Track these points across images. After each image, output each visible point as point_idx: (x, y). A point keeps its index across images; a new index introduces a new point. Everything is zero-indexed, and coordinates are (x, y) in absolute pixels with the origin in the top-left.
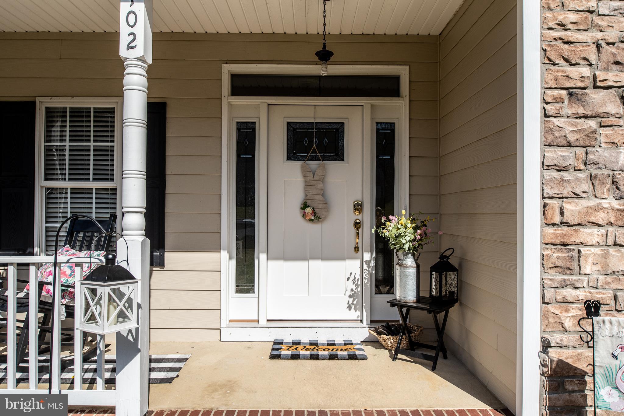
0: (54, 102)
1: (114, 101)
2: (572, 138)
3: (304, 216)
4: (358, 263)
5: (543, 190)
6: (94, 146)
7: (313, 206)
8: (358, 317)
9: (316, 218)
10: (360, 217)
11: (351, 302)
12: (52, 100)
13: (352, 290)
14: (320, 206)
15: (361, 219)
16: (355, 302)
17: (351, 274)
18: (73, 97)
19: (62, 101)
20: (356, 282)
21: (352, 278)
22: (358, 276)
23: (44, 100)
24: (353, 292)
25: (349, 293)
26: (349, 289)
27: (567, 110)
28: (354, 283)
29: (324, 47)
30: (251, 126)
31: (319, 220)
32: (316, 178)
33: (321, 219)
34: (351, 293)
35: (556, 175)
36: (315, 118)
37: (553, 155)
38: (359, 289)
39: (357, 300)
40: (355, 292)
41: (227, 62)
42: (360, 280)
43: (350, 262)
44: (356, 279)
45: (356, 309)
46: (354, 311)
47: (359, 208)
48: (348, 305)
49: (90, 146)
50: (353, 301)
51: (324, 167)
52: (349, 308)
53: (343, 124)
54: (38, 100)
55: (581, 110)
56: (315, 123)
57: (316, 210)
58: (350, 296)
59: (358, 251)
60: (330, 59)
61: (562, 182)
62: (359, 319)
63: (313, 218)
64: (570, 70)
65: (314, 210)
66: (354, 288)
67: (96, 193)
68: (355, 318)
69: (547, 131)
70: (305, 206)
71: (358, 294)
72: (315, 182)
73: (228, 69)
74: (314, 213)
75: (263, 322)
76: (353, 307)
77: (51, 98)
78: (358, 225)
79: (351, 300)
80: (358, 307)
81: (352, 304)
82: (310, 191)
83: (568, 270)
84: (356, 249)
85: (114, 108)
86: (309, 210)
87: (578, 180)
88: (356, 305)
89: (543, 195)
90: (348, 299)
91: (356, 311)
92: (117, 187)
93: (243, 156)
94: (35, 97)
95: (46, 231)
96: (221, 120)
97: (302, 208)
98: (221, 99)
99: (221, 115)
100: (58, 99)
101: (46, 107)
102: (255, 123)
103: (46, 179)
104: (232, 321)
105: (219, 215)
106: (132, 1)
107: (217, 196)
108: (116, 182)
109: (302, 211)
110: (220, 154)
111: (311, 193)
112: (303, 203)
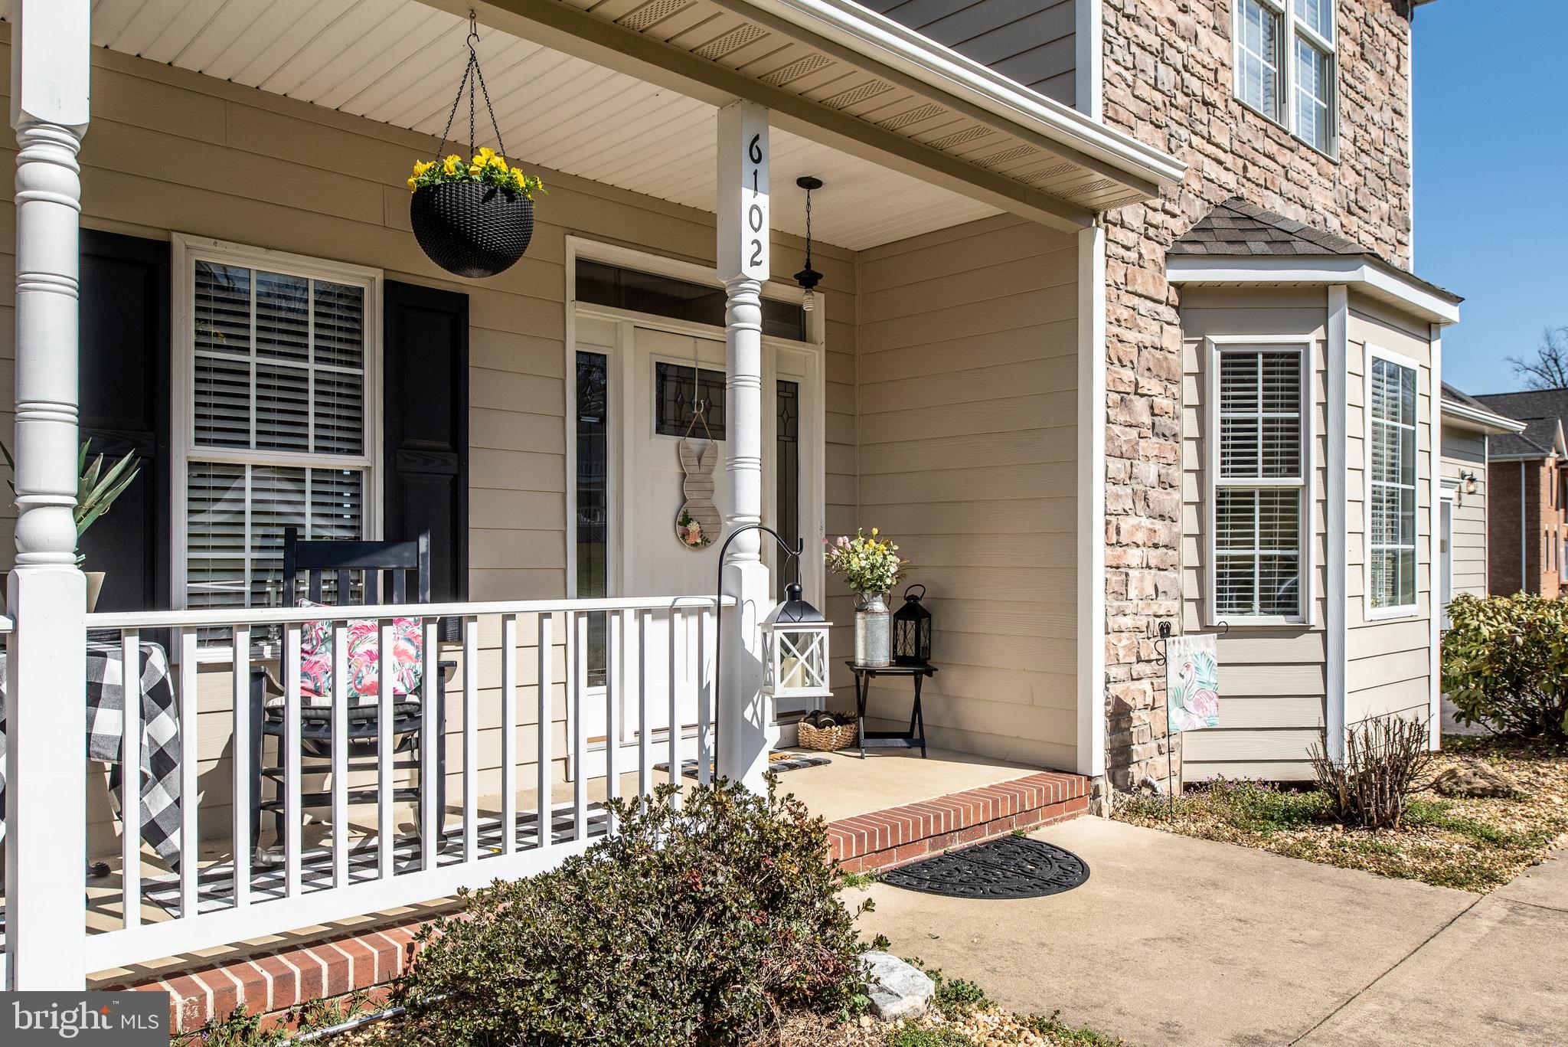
0: (222, 253)
1: (363, 274)
2: (1124, 449)
3: (685, 535)
5: (1106, 506)
6: (316, 371)
7: (699, 519)
9: (704, 540)
12: (218, 248)
14: (710, 520)
18: (269, 248)
19: (244, 253)
23: (194, 244)
27: (1120, 416)
29: (808, 265)
30: (598, 362)
31: (709, 543)
32: (703, 469)
33: (711, 541)
35: (1114, 488)
36: (696, 361)
41: (573, 232)
49: (307, 370)
51: (716, 451)
54: (178, 241)
55: (1128, 418)
56: (697, 370)
57: (704, 527)
60: (816, 284)
61: (1117, 497)
63: (699, 541)
64: (1122, 373)
65: (701, 528)
67: (313, 481)
69: (1109, 438)
72: (702, 476)
73: (577, 246)
74: (702, 532)
75: (621, 735)
77: (214, 240)
82: (694, 493)
83: (1120, 595)
85: (361, 290)
86: (693, 527)
87: (1125, 495)
89: (1106, 511)
92: (368, 469)
93: (584, 419)
94: (169, 231)
95: (189, 570)
96: (565, 346)
97: (680, 523)
98: (564, 305)
99: (565, 336)
100: (232, 248)
101: (197, 262)
102: (605, 356)
103: (198, 441)
104: (590, 740)
105: (561, 534)
106: (756, 189)
107: (559, 497)
108: (372, 459)
109: (680, 529)
110: (562, 414)
111: (695, 495)
112: (681, 513)
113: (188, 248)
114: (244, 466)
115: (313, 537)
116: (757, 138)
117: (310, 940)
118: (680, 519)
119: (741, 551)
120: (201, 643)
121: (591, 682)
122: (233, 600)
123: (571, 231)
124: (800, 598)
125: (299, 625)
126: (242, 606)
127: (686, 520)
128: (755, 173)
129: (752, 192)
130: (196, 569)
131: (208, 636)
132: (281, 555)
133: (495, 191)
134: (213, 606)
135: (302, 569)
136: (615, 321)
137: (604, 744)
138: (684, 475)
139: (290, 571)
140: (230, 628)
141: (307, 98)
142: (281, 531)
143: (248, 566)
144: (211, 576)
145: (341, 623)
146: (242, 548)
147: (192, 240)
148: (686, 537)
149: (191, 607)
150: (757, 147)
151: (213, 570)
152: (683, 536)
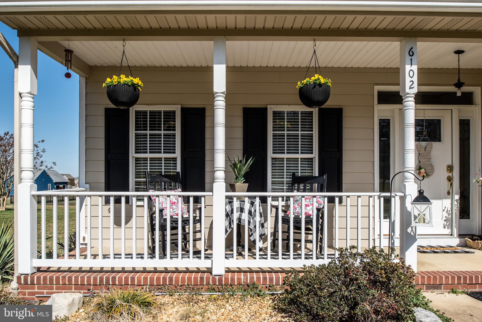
0: (278, 108)
4: (449, 201)
6: (301, 133)
7: (425, 168)
8: (449, 232)
10: (450, 174)
11: (445, 224)
12: (277, 107)
13: (446, 217)
14: (429, 168)
15: (451, 176)
16: (448, 224)
17: (445, 208)
18: (289, 105)
19: (283, 107)
20: (448, 212)
21: (446, 210)
22: (449, 209)
24: (447, 218)
25: (444, 218)
26: (444, 217)
28: (447, 213)
30: (387, 121)
31: (428, 176)
32: (426, 152)
33: (429, 175)
34: (446, 219)
36: (424, 117)
38: (450, 216)
39: (449, 222)
40: (448, 218)
41: (377, 84)
42: (450, 211)
43: (445, 201)
44: (448, 211)
45: (448, 228)
46: (447, 229)
47: (450, 168)
48: (443, 226)
49: (299, 133)
50: (447, 223)
51: (432, 146)
52: (444, 227)
53: (440, 120)
54: (269, 107)
56: (424, 120)
57: (427, 171)
58: (445, 221)
59: (449, 194)
62: (450, 234)
63: (425, 175)
65: (425, 171)
66: (447, 216)
67: (301, 161)
68: (448, 233)
71: (449, 219)
72: (426, 154)
73: (378, 88)
76: (446, 227)
77: (276, 105)
78: (450, 179)
79: (445, 223)
80: (449, 227)
81: (446, 225)
82: (423, 160)
84: (449, 193)
85: (312, 111)
86: (423, 171)
88: (448, 226)
90: (444, 222)
91: (448, 229)
92: (314, 157)
93: (382, 139)
94: (267, 105)
95: (272, 183)
96: (374, 118)
97: (417, 169)
98: (374, 106)
99: (374, 115)
100: (280, 106)
101: (273, 111)
102: (389, 119)
103: (273, 153)
104: (384, 235)
105: (373, 173)
106: (411, 64)
107: (372, 163)
108: (315, 155)
109: (418, 171)
110: (373, 138)
111: (424, 160)
112: (418, 166)
113: (271, 108)
114: (284, 158)
115: (301, 175)
116: (412, 48)
117: (276, 271)
118: (418, 168)
119: (407, 179)
120: (272, 200)
121: (385, 218)
122: (282, 190)
123: (376, 84)
124: (423, 194)
125: (293, 197)
126: (284, 192)
127: (420, 168)
128: (411, 60)
129: (410, 66)
130: (273, 183)
131: (274, 199)
132: (291, 180)
133: (316, 85)
134: (278, 192)
135: (296, 183)
136: (393, 108)
137: (388, 237)
138: (420, 154)
139: (293, 183)
140: (278, 197)
141: (298, 66)
142: (291, 174)
143: (285, 182)
144: (277, 185)
145: (303, 197)
146: (284, 178)
147: (272, 106)
148: (420, 174)
149: (272, 192)
150: (412, 51)
151: (278, 183)
152: (419, 174)
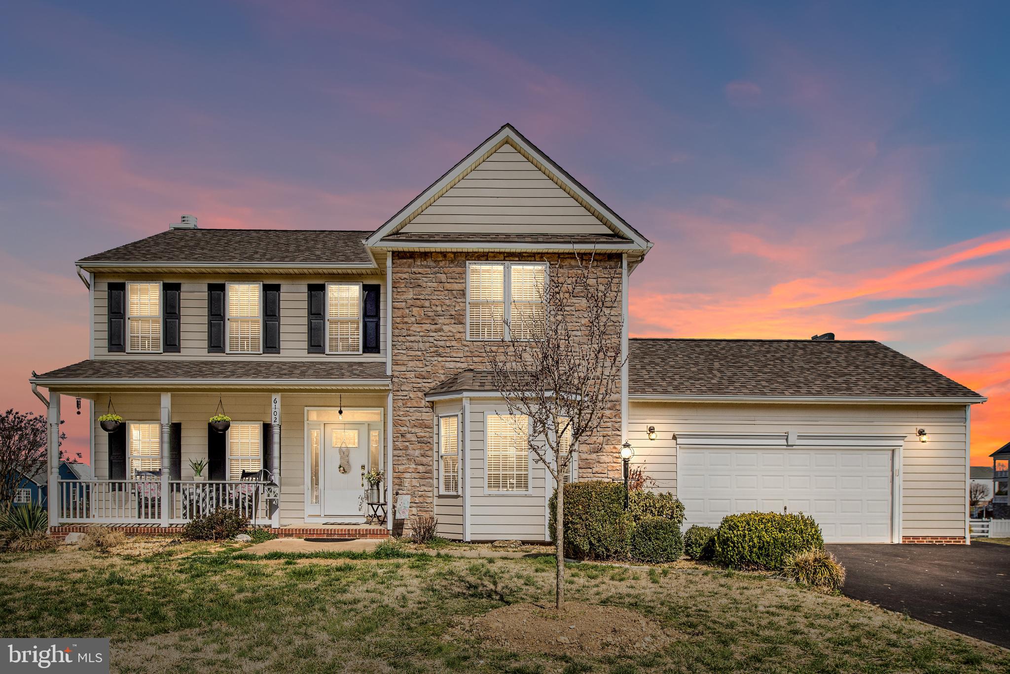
1: (259, 423)
2: (401, 448)
7: (344, 467)
9: (345, 471)
10: (364, 471)
14: (347, 467)
27: (400, 439)
32: (345, 455)
33: (347, 472)
35: (397, 458)
37: (396, 452)
41: (306, 406)
47: (363, 468)
51: (349, 450)
55: (404, 440)
59: (363, 486)
61: (399, 460)
62: (363, 515)
64: (401, 428)
69: (394, 446)
70: (340, 467)
72: (345, 457)
73: (307, 409)
74: (344, 470)
75: (322, 515)
78: (363, 474)
83: (400, 485)
86: (342, 469)
87: (403, 460)
96: (304, 431)
98: (304, 422)
103: (231, 455)
105: (303, 470)
107: (303, 463)
108: (261, 457)
110: (304, 445)
111: (343, 461)
112: (340, 465)
114: (239, 459)
136: (320, 423)
152: (340, 471)
